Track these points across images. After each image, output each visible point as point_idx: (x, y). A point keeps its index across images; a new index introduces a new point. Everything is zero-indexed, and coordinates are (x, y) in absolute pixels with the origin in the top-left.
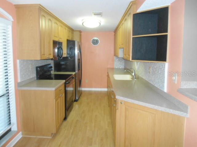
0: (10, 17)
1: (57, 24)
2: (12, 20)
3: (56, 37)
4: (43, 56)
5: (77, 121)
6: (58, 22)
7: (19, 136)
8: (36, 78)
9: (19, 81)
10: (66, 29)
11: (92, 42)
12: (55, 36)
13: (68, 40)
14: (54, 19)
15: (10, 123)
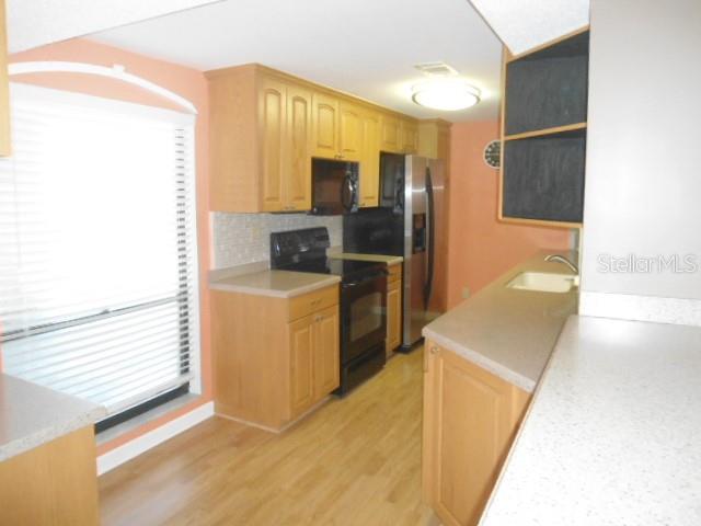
0: (189, 105)
1: (333, 110)
2: (195, 111)
3: (329, 147)
4: (267, 203)
5: (375, 405)
6: (335, 104)
7: (207, 411)
8: (269, 267)
9: (213, 267)
10: (376, 121)
11: (487, 157)
12: (319, 146)
13: (383, 155)
14: (315, 96)
15: (187, 371)
